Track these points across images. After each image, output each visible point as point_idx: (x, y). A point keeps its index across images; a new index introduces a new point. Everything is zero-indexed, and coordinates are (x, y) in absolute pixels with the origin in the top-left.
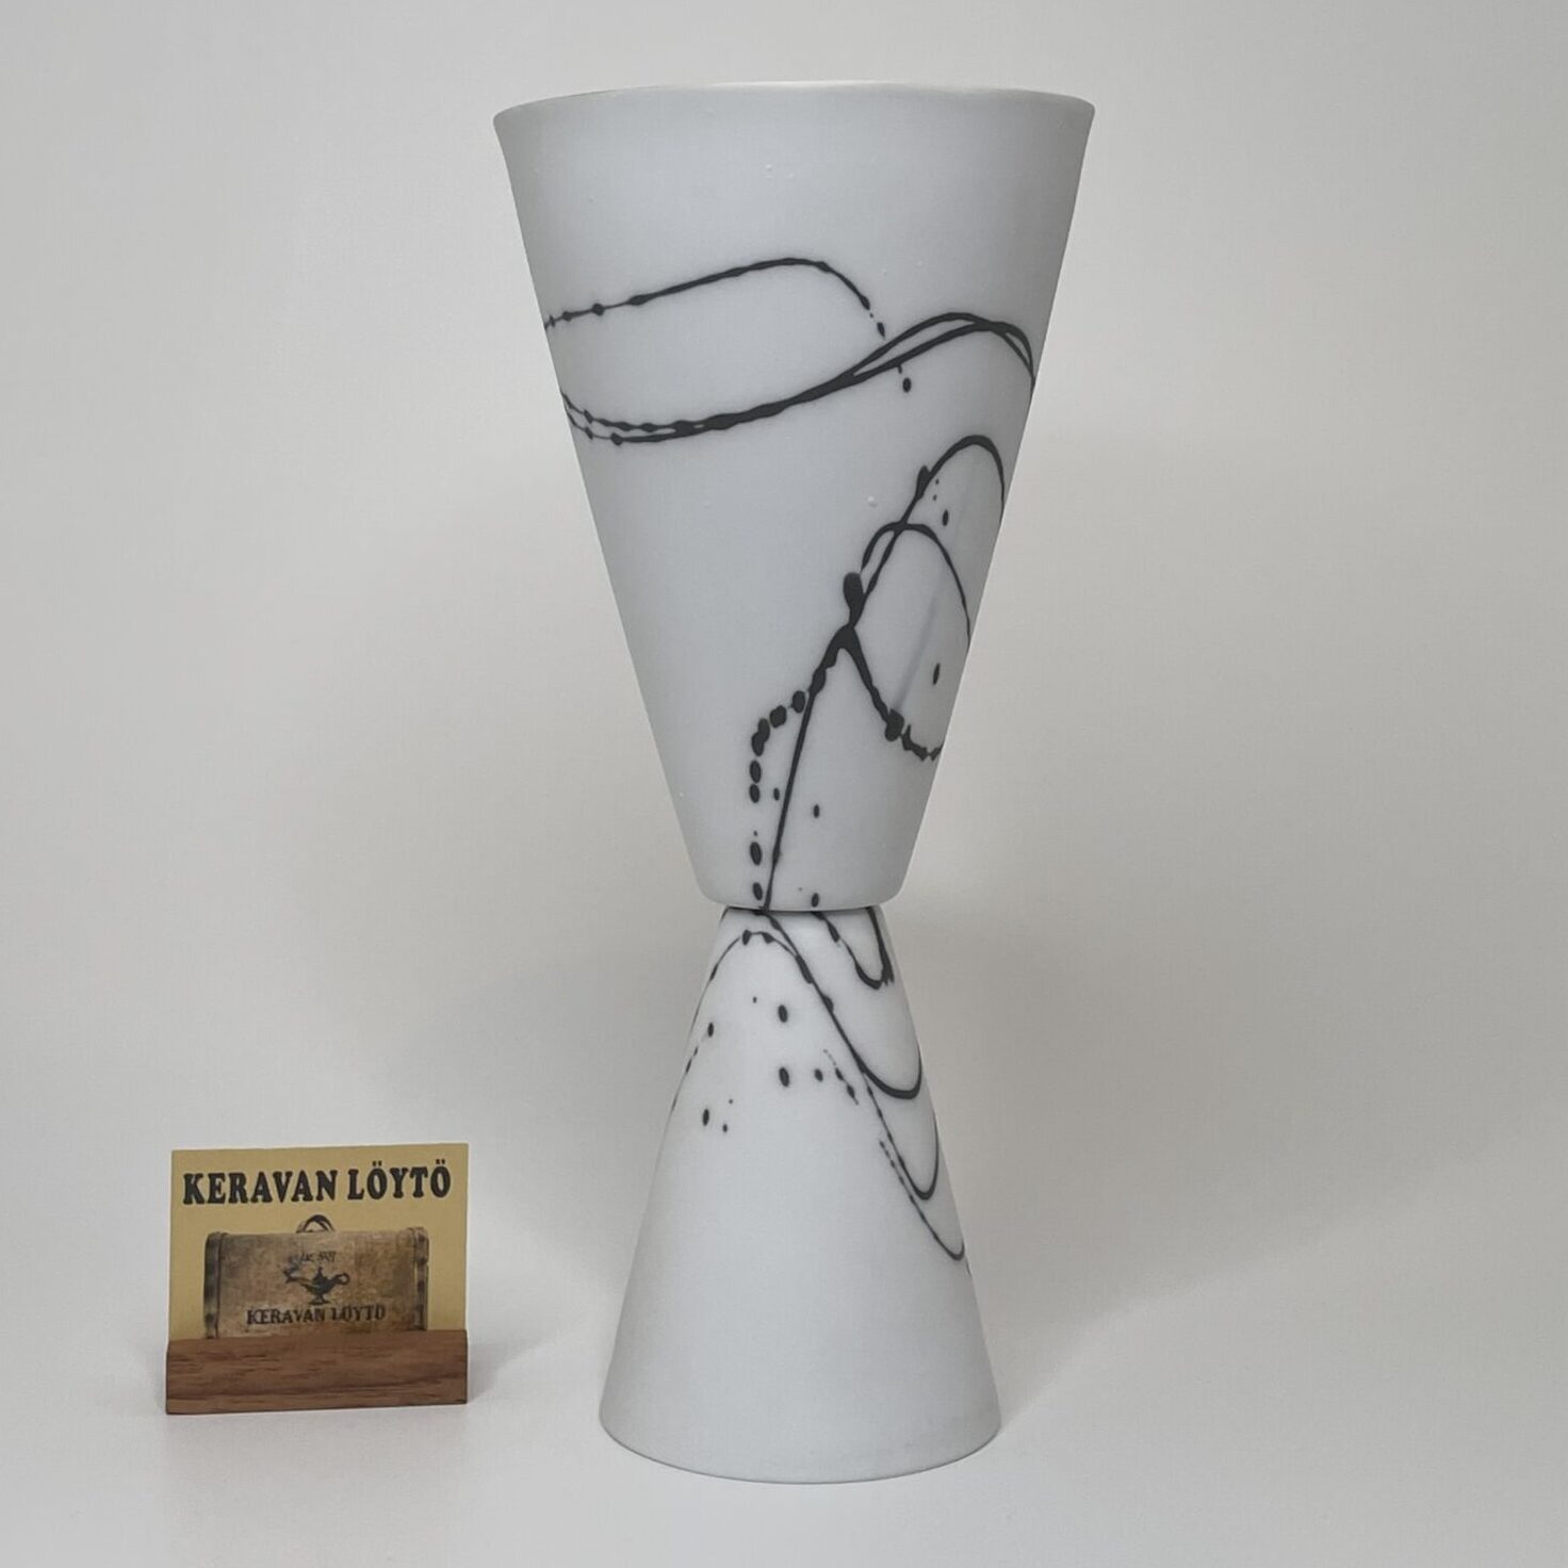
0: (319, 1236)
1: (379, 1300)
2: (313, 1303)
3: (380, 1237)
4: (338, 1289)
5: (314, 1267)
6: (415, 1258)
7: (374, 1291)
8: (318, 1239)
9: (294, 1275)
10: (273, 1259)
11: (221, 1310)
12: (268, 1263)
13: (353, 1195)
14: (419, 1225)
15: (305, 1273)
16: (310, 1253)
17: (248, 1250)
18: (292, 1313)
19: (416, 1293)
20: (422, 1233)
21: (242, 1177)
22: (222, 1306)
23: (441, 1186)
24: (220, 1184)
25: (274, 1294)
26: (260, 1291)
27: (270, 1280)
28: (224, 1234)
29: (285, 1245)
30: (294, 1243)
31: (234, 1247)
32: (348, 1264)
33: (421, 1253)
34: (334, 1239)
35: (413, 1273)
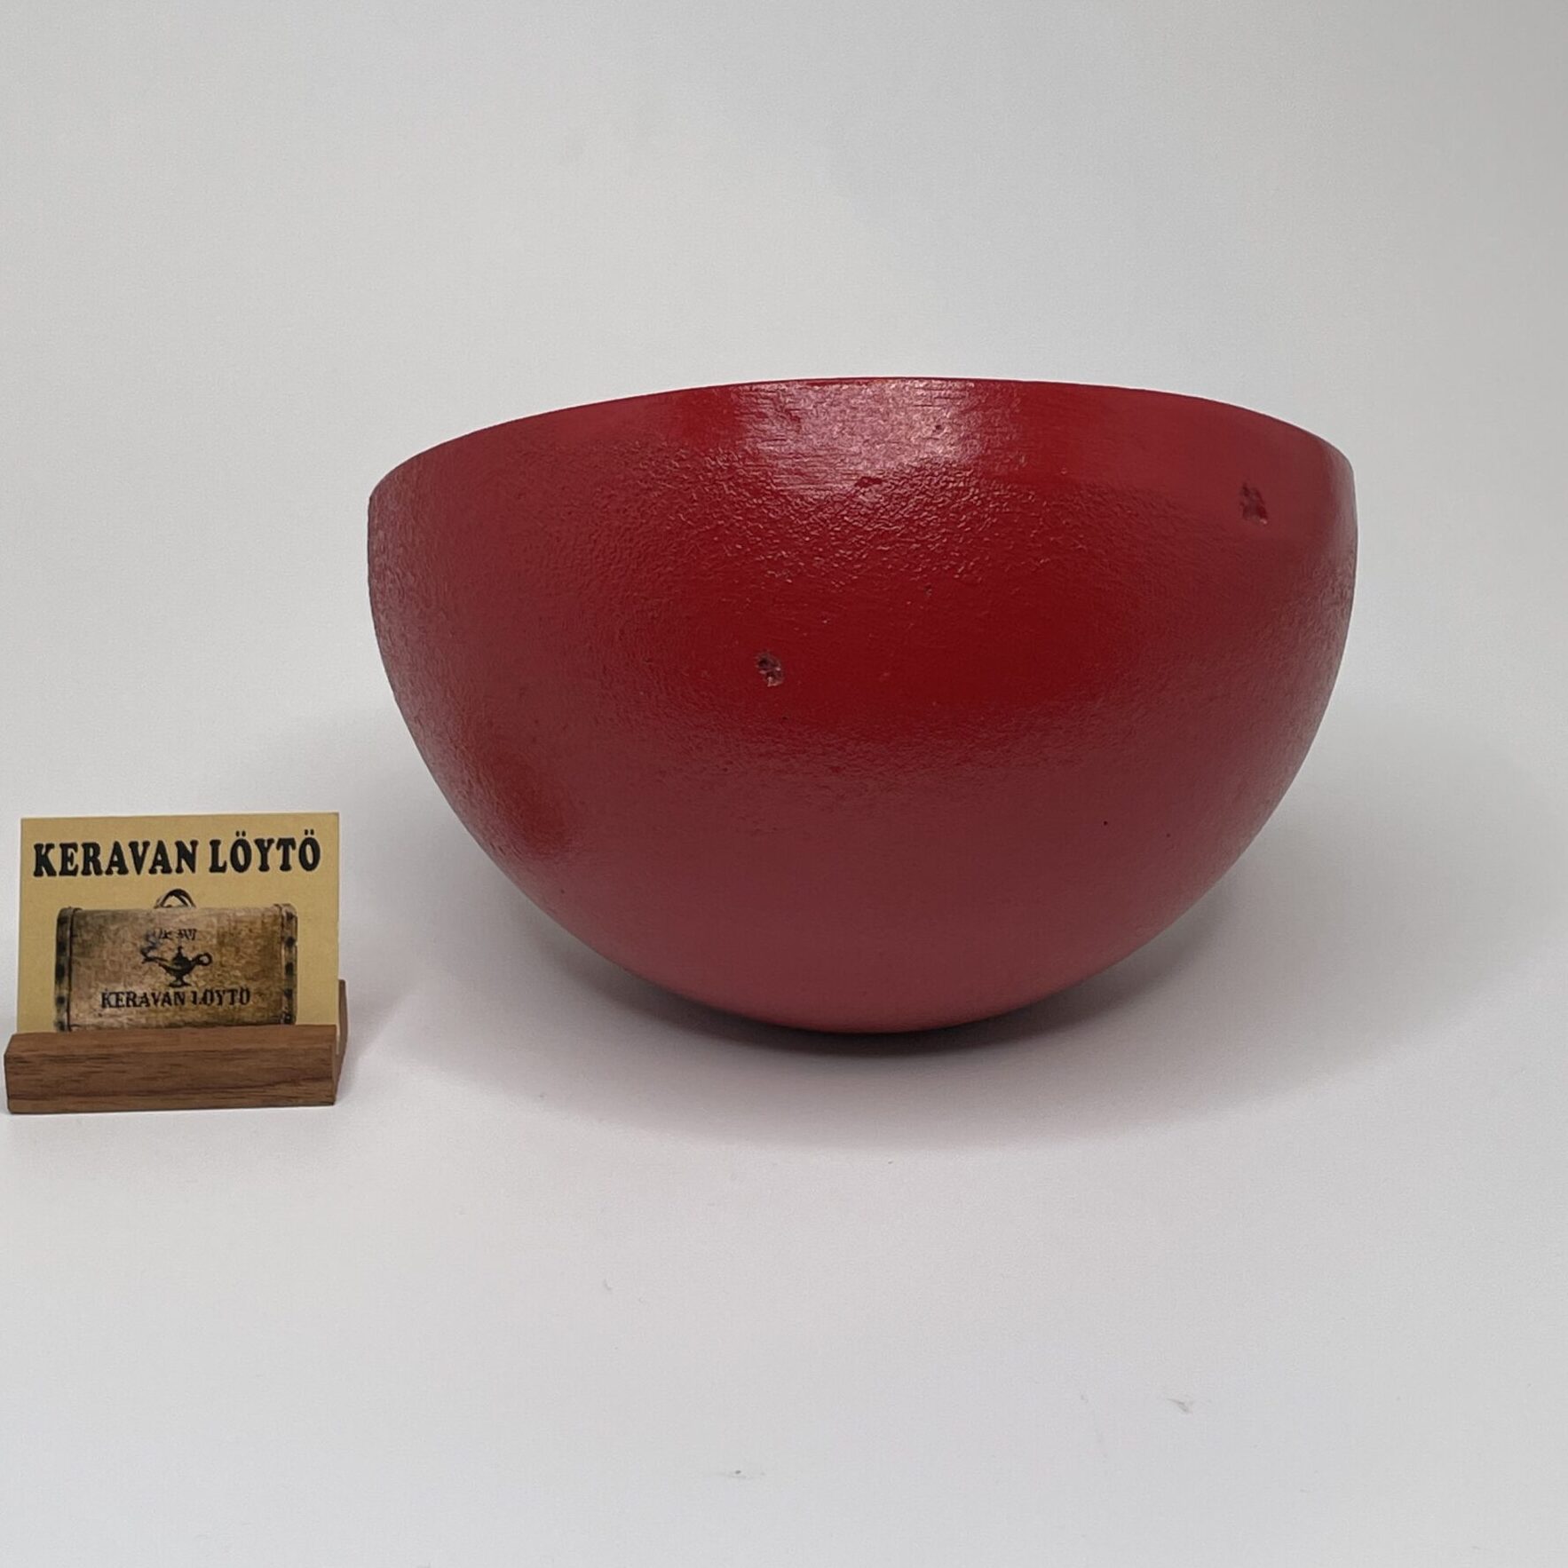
0: (177, 912)
1: (243, 983)
2: (172, 985)
3: (243, 914)
4: (199, 970)
5: (173, 945)
6: (282, 938)
7: (238, 973)
8: (177, 916)
9: (151, 954)
10: (129, 935)
11: (72, 993)
12: (124, 942)
13: (215, 868)
14: (286, 902)
15: (165, 952)
16: (168, 931)
17: (101, 927)
18: (150, 997)
19: (284, 976)
20: (289, 910)
21: (96, 847)
22: (74, 989)
23: (310, 860)
24: (72, 854)
25: (129, 975)
26: (115, 973)
27: (126, 960)
28: (76, 909)
29: (141, 921)
30: (151, 921)
31: (87, 924)
32: (210, 943)
33: (288, 932)
34: (195, 916)
35: (281, 955)
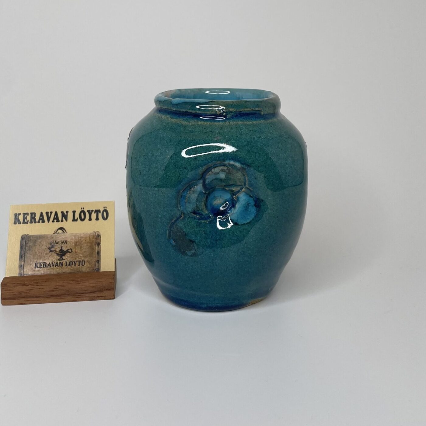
1: (83, 259)
2: (59, 260)
3: (83, 235)
4: (68, 255)
5: (59, 246)
6: (96, 243)
7: (81, 256)
8: (61, 236)
9: (52, 249)
10: (45, 243)
11: (25, 263)
12: (43, 246)
13: (74, 220)
14: (97, 231)
15: (56, 248)
16: (58, 241)
17: (36, 241)
18: (50, 264)
19: (96, 256)
20: (98, 234)
21: (35, 214)
23: (105, 217)
24: (27, 216)
25: (44, 257)
26: (39, 256)
27: (43, 251)
28: (27, 235)
29: (49, 238)
30: (52, 238)
31: (31, 239)
32: (72, 245)
33: (98, 241)
34: (67, 236)
35: (95, 248)
